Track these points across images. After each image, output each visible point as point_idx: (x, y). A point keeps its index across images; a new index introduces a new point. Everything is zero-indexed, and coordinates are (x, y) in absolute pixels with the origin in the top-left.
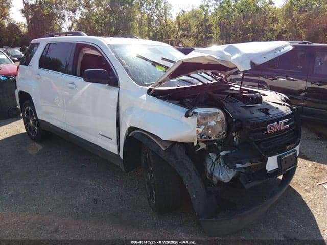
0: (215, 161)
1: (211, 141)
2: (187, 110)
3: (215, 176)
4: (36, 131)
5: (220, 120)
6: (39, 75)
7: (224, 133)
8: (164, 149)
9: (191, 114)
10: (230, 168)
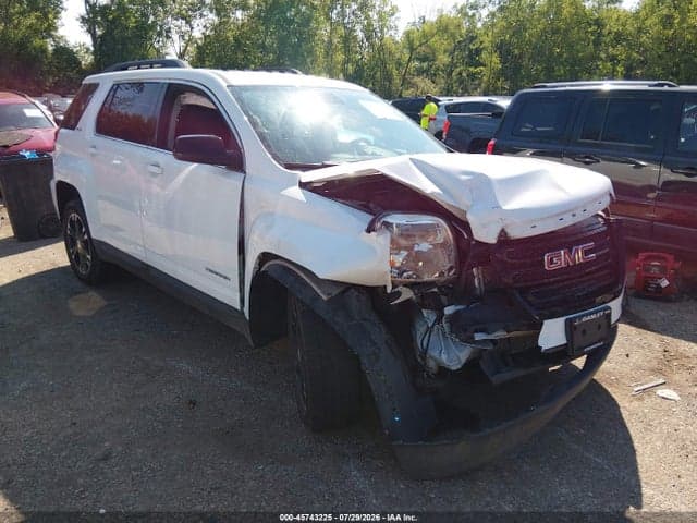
0: (434, 324)
1: (424, 283)
2: (370, 217)
3: (432, 358)
4: (89, 264)
5: (442, 240)
6: (94, 147)
7: (451, 268)
8: (325, 298)
9: (378, 225)
10: (461, 340)
